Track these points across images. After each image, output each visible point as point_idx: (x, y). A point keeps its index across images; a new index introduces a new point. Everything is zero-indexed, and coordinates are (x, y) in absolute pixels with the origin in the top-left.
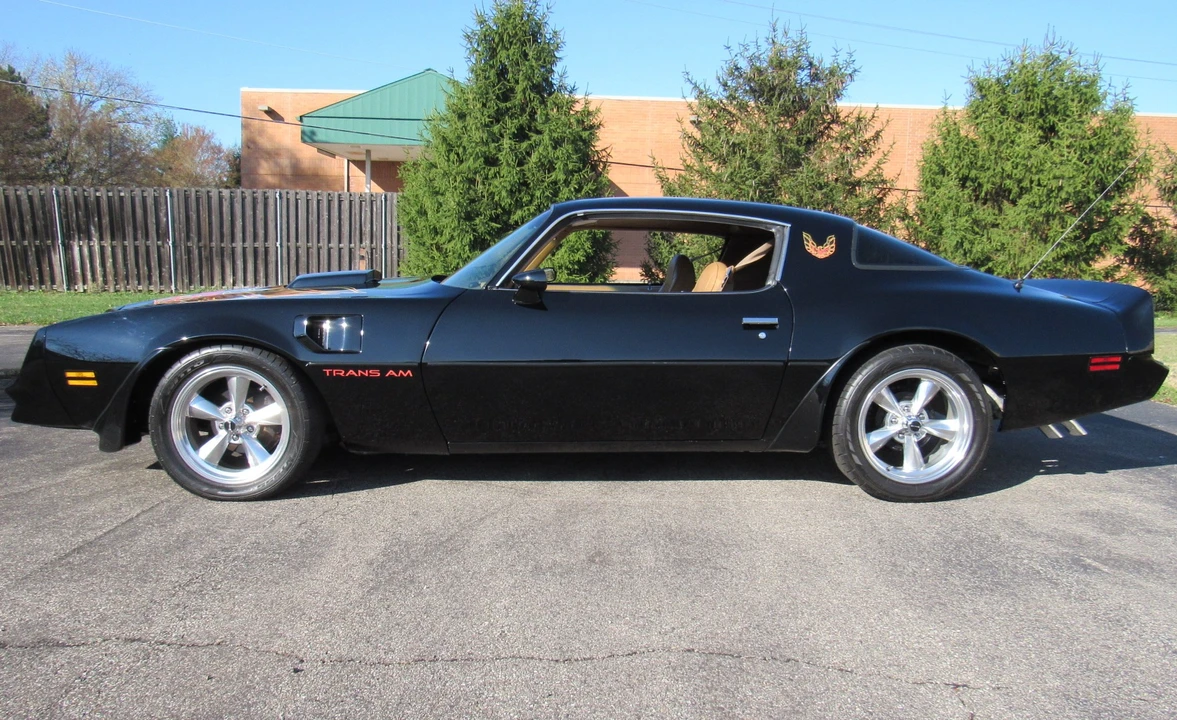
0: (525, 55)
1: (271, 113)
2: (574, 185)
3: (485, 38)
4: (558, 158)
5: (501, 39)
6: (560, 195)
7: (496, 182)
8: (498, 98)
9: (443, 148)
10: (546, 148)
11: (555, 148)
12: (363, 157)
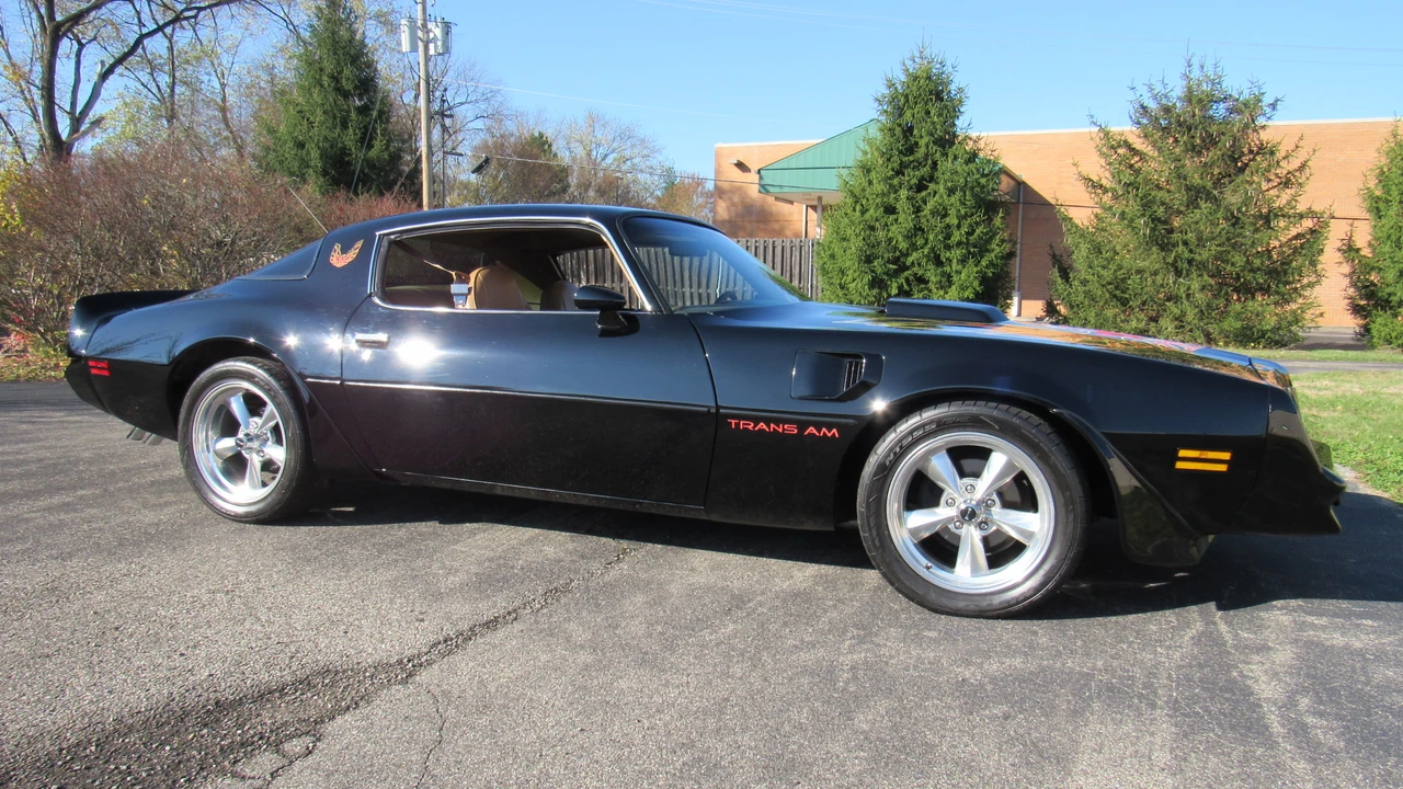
0: (928, 113)
1: (740, 166)
2: (965, 229)
3: (894, 99)
4: (952, 205)
5: (907, 101)
6: (952, 238)
7: (893, 228)
8: (901, 152)
9: (850, 200)
10: (941, 197)
11: (949, 196)
12: (815, 203)
